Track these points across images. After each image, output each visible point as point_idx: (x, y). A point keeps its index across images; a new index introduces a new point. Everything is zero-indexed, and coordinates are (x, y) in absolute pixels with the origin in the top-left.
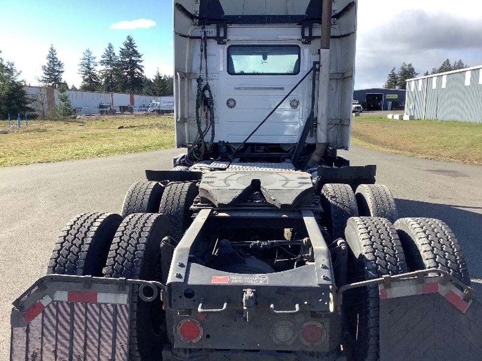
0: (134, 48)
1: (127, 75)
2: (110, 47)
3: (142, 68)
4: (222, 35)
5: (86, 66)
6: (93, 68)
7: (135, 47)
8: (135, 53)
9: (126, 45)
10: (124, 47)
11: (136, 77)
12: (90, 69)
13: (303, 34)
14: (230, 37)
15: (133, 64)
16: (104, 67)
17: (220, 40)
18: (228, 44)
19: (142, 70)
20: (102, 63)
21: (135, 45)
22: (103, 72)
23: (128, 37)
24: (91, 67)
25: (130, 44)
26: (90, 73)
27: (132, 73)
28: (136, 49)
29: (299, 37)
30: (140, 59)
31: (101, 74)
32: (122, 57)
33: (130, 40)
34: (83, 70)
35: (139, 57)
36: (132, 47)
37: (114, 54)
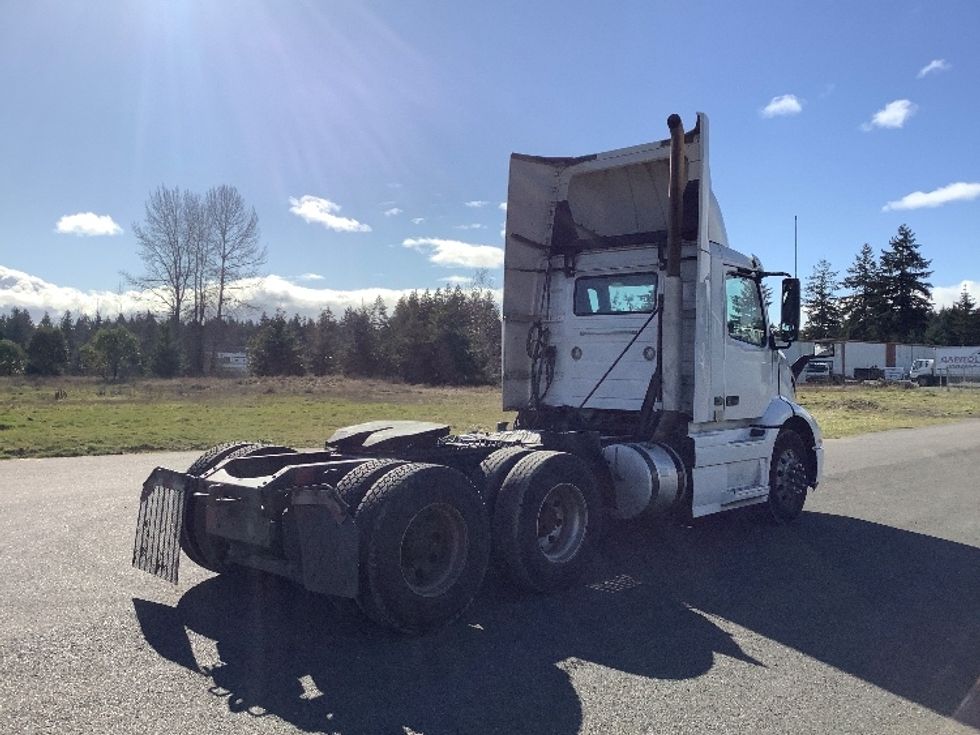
0: (913, 249)
1: (893, 305)
2: (867, 251)
3: (930, 289)
4: (571, 265)
5: (818, 290)
6: (829, 294)
7: (916, 247)
8: (914, 259)
9: (896, 245)
10: (891, 250)
11: (914, 307)
12: (823, 296)
13: (660, 256)
14: (579, 267)
15: (909, 282)
16: (850, 292)
17: (569, 272)
18: (576, 277)
19: (927, 293)
20: (849, 283)
21: (915, 243)
22: (848, 300)
23: (902, 228)
24: (826, 291)
25: (904, 242)
26: (822, 304)
27: (905, 300)
28: (916, 251)
29: (656, 260)
30: (924, 270)
31: (843, 306)
32: (885, 268)
33: (906, 235)
34: (809, 298)
35: (923, 265)
36: (908, 248)
37: (873, 264)
